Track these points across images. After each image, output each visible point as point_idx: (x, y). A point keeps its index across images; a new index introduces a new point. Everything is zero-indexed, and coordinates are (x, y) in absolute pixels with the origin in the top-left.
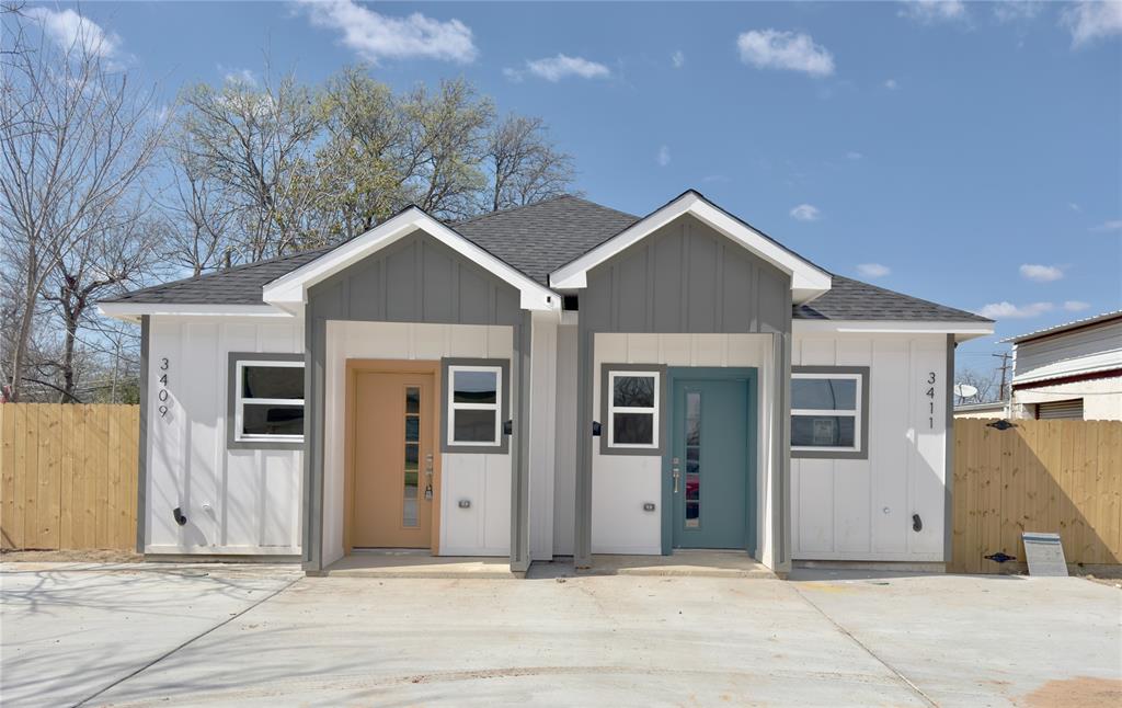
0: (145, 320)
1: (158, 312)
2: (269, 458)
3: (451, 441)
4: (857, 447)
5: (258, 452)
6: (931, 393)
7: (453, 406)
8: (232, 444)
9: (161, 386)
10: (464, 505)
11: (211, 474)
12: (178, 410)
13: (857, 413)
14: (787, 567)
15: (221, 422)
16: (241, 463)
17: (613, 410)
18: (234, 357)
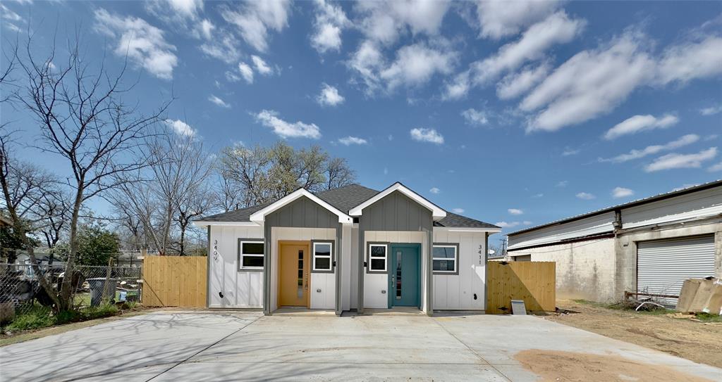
0: (209, 227)
1: (213, 224)
2: (252, 275)
3: (314, 269)
4: (455, 271)
5: (248, 273)
6: (480, 252)
7: (315, 257)
8: (239, 270)
9: (215, 250)
10: (319, 291)
11: (232, 280)
12: (220, 258)
13: (455, 259)
14: (432, 312)
15: (236, 262)
16: (242, 276)
17: (371, 258)
18: (240, 240)
